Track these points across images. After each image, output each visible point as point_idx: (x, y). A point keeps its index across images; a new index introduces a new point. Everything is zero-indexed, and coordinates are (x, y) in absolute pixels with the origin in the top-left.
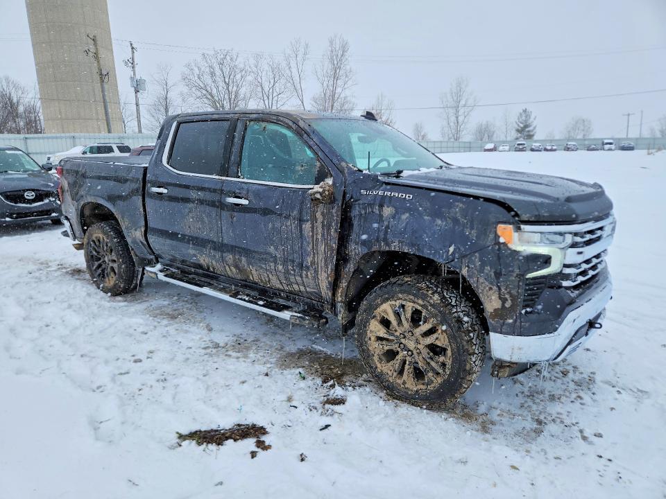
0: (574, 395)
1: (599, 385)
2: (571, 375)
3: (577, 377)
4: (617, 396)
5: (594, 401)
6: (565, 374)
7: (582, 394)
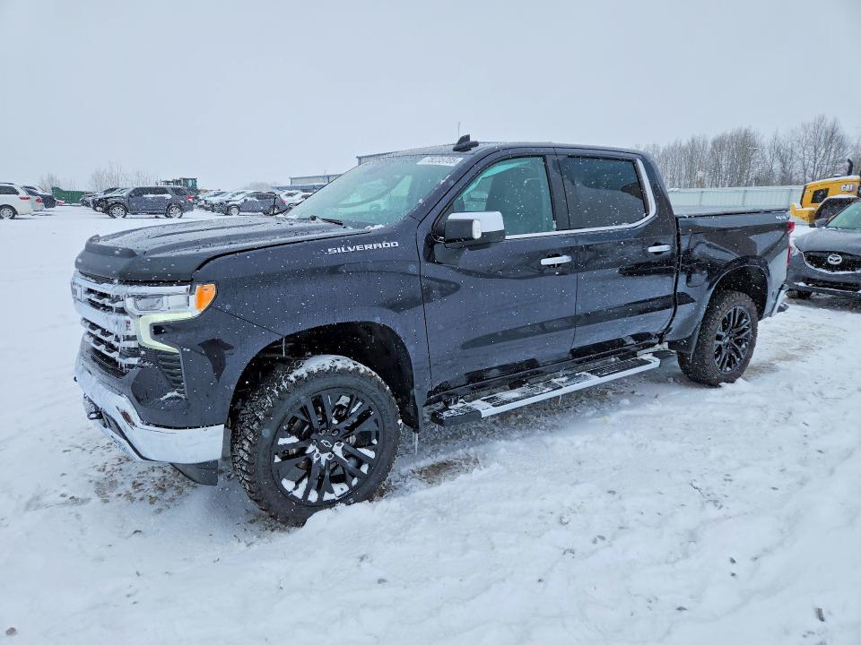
0: (108, 469)
1: (90, 492)
2: (129, 487)
3: (121, 489)
4: (64, 491)
5: (85, 475)
6: (136, 485)
7: (103, 475)
